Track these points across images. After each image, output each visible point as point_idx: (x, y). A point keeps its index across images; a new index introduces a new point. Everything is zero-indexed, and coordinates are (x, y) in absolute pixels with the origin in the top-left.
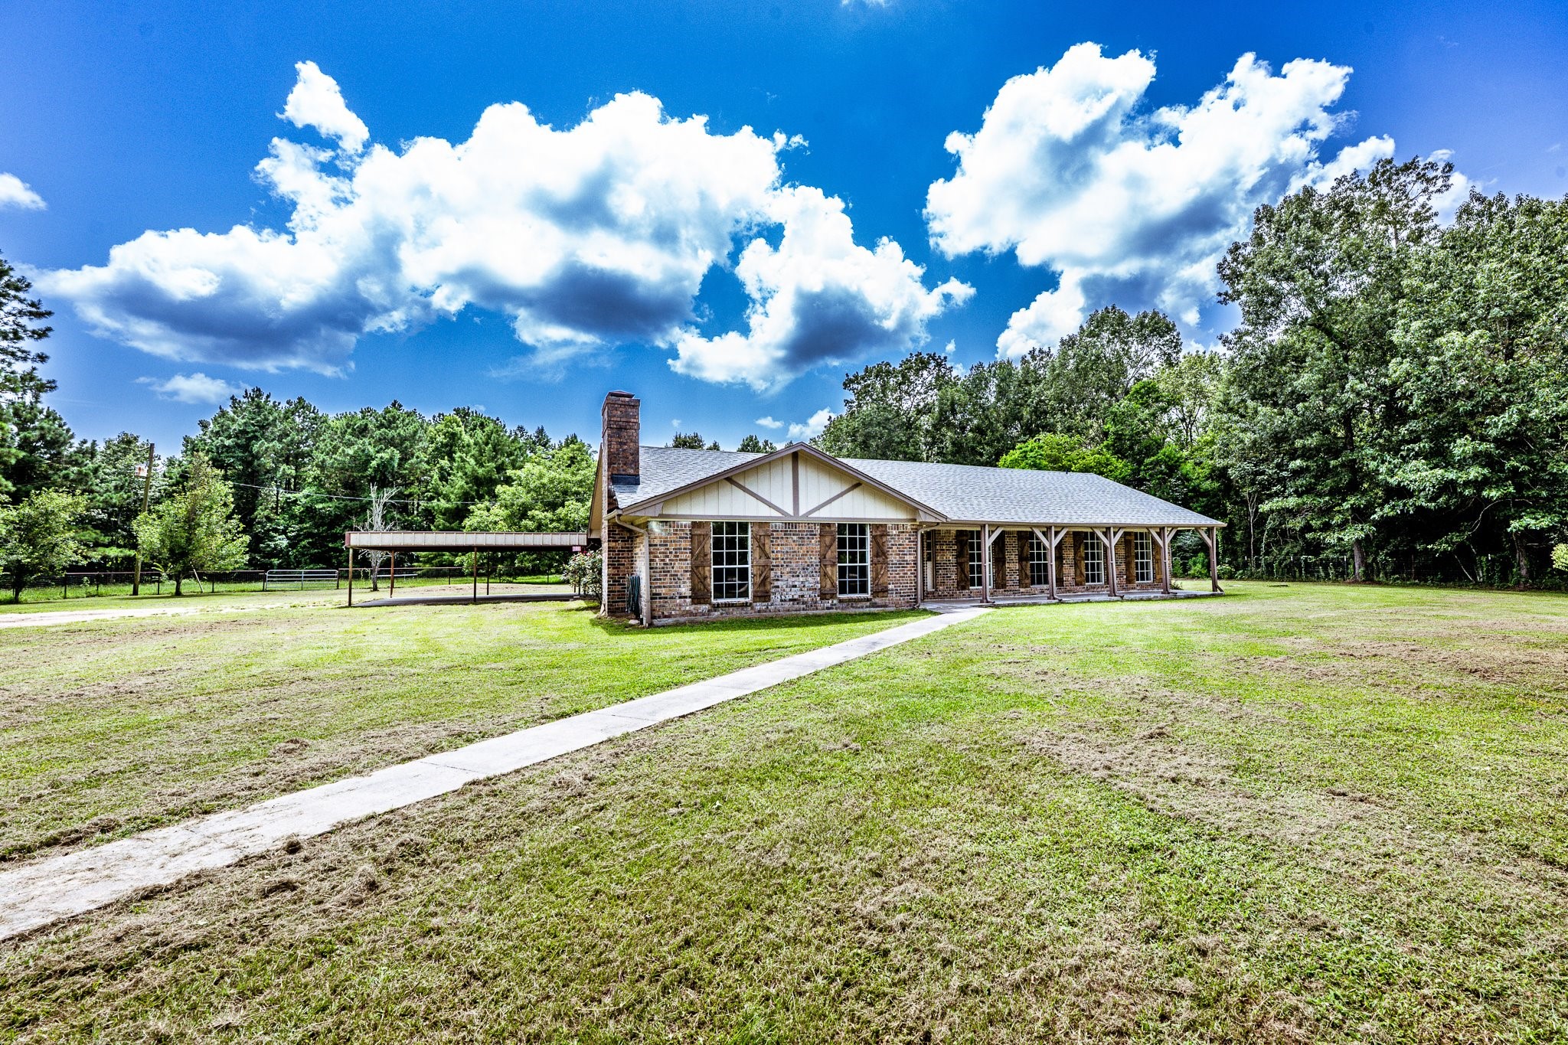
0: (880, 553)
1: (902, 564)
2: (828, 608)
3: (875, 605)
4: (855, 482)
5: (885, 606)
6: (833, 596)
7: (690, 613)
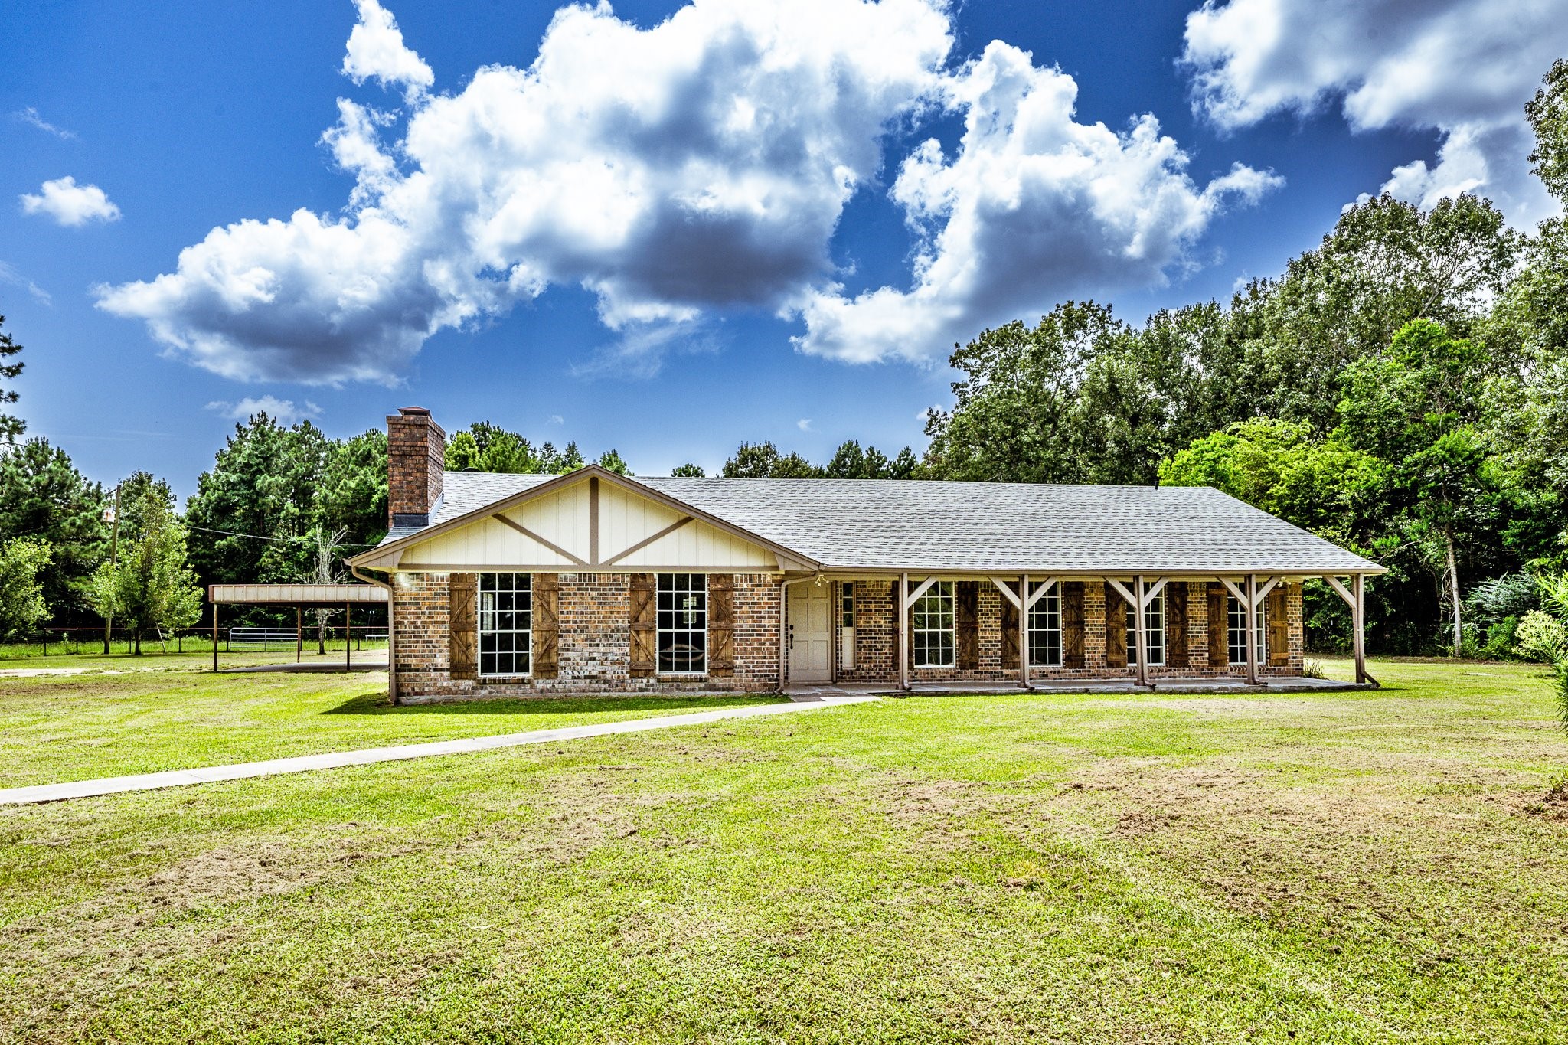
0: (723, 614)
1: (758, 631)
2: (641, 690)
3: (713, 688)
4: (683, 516)
5: (730, 689)
6: (648, 672)
7: (449, 691)
